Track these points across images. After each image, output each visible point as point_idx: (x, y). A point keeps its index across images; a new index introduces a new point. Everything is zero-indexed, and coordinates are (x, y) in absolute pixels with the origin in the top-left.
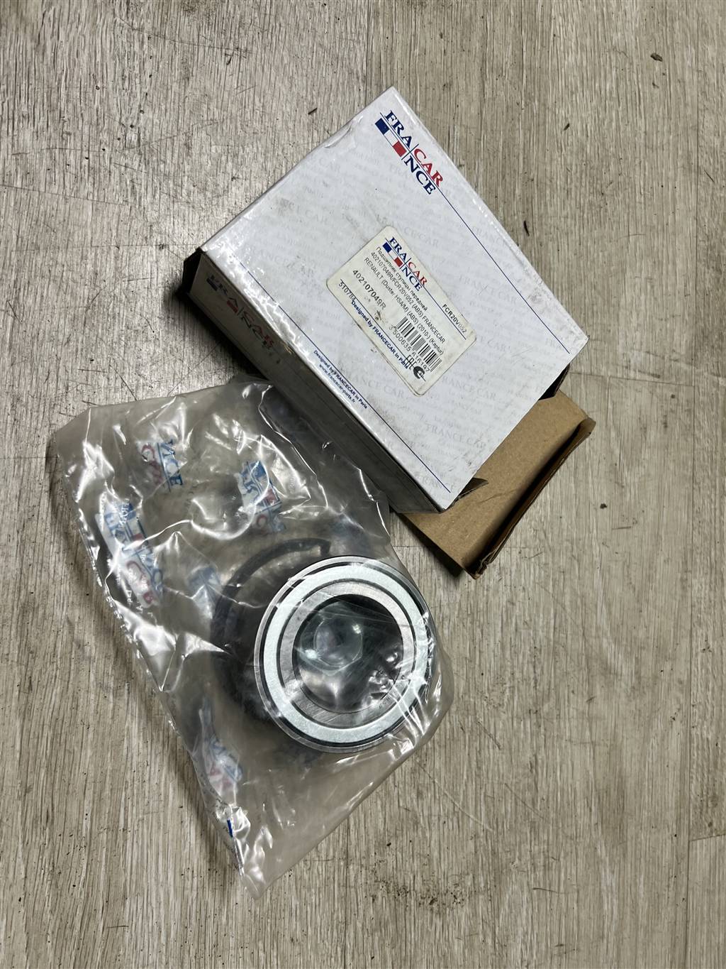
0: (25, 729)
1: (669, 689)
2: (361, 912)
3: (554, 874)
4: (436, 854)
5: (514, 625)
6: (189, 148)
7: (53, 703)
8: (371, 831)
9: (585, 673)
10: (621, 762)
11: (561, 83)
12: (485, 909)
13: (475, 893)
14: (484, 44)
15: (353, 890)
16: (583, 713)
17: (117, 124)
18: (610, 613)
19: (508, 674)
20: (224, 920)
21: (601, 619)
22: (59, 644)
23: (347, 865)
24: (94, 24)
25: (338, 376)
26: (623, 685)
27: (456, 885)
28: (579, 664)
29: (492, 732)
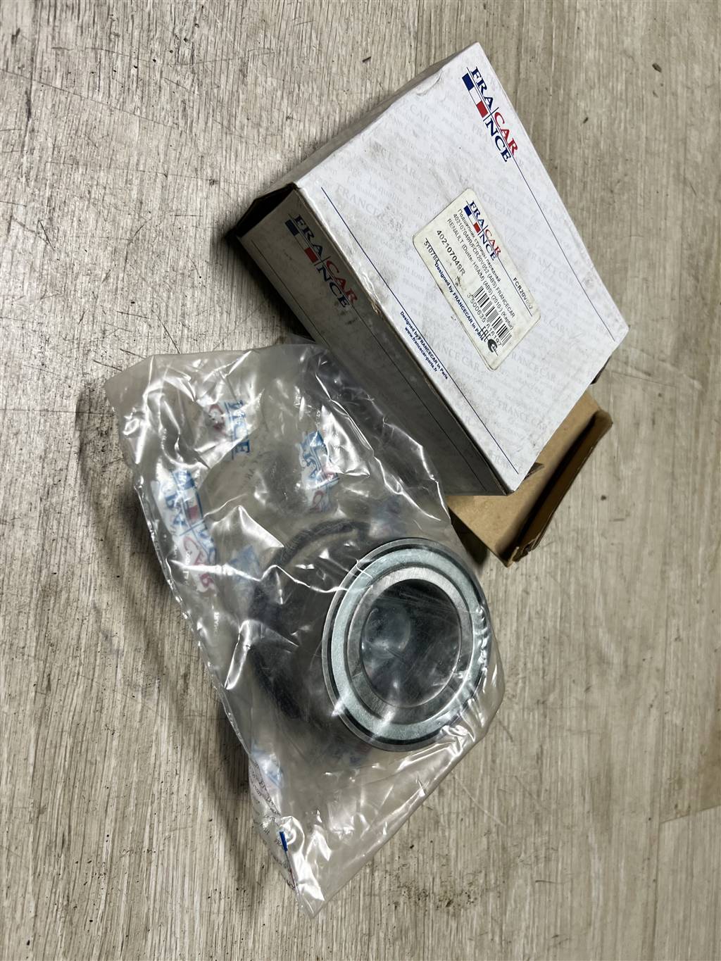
0: (40, 737)
1: (649, 677)
2: (384, 921)
3: (553, 864)
4: (453, 853)
5: (527, 614)
6: (244, 76)
7: (74, 705)
9: (584, 662)
10: (610, 750)
12: (494, 906)
13: (486, 890)
15: (377, 898)
16: (582, 702)
17: (170, 34)
19: (521, 664)
20: (250, 945)
21: (599, 610)
22: (83, 636)
23: (372, 873)
25: (422, 341)
26: (614, 674)
27: (471, 884)
28: (580, 653)
29: (506, 724)
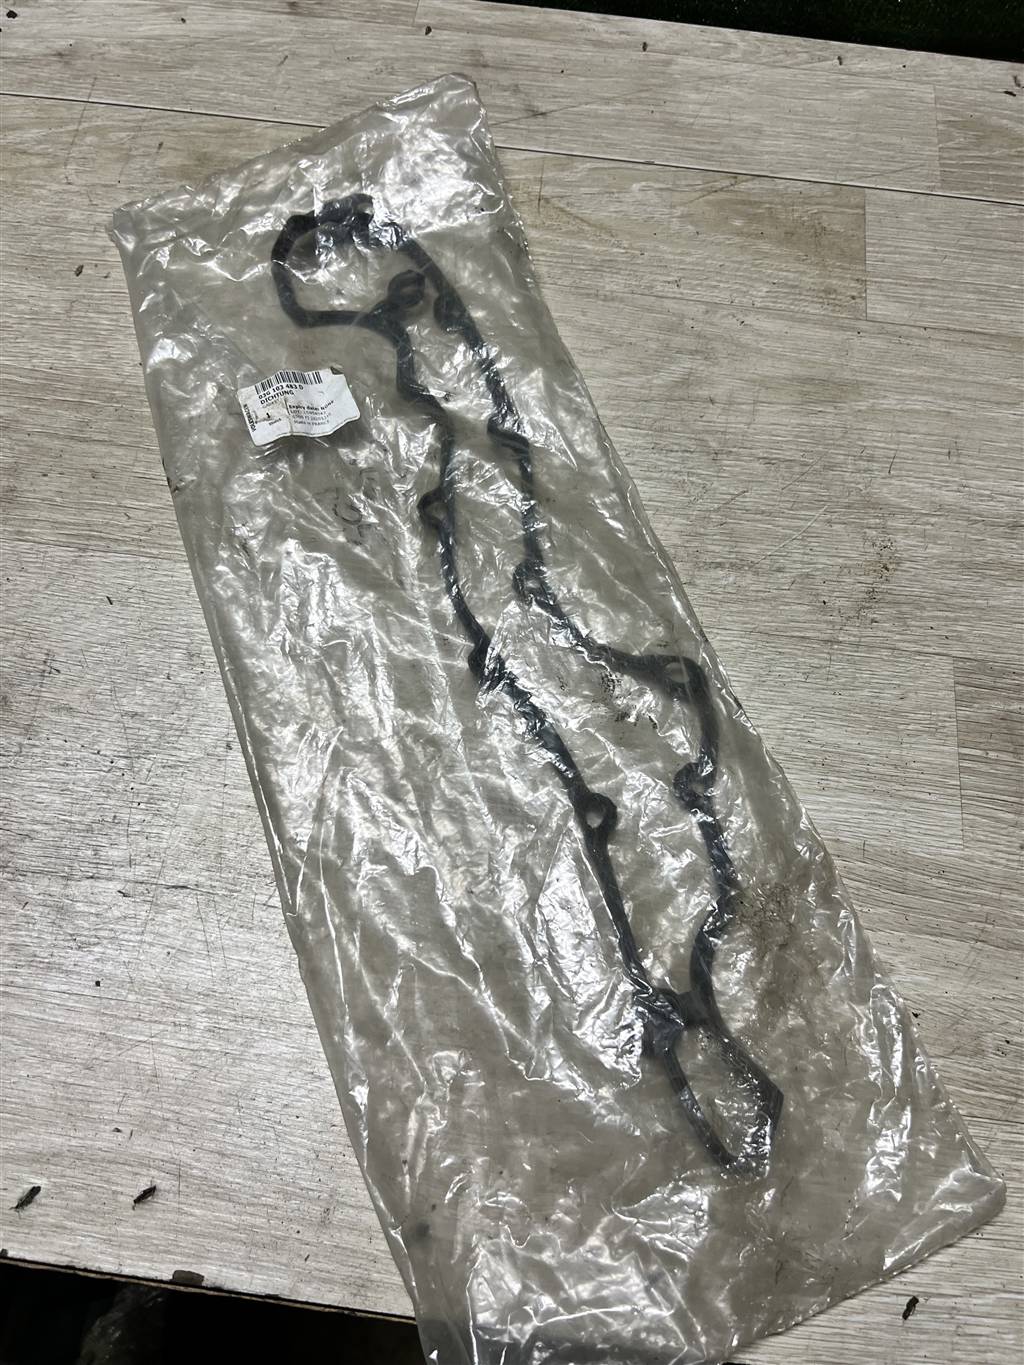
1: (712, 324)
2: (885, 634)
3: (878, 453)
4: (840, 561)
6: (136, 714)
8: (808, 617)
9: (684, 403)
10: (778, 377)
11: (99, 367)
12: (901, 521)
13: (884, 529)
14: (56, 436)
15: (863, 639)
16: (723, 409)
17: (109, 775)
18: (628, 374)
19: (675, 476)
20: (873, 757)
21: (634, 382)
23: (838, 642)
24: (13, 785)
26: (701, 368)
27: (874, 545)
28: (675, 408)
29: (729, 497)
